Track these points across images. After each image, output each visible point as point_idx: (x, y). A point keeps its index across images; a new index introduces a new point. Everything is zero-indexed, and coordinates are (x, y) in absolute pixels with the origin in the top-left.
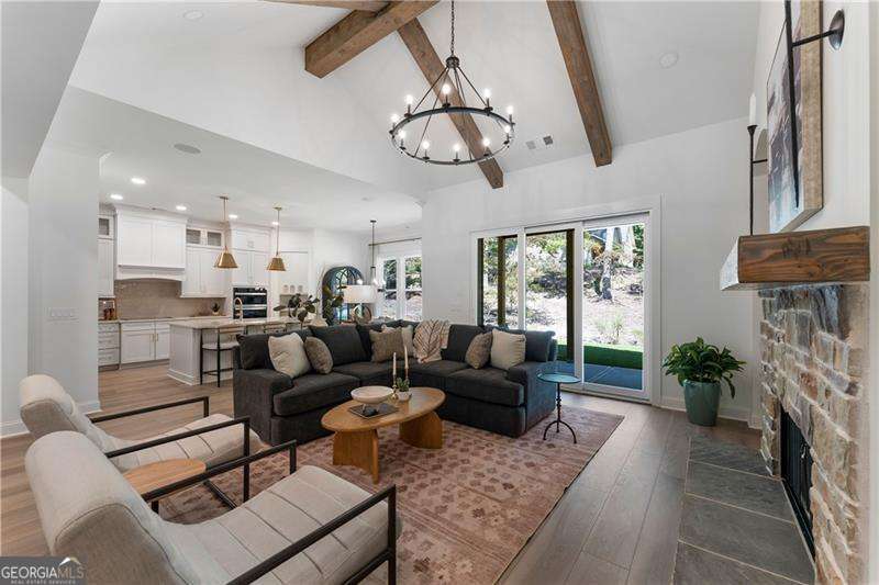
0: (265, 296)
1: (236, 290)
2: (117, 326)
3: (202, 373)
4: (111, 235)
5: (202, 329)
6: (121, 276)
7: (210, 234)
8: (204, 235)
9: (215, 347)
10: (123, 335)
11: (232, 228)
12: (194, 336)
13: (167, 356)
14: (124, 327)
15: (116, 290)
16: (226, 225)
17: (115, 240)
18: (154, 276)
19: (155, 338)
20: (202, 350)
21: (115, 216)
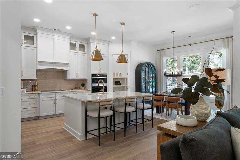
0: (106, 79)
1: (93, 75)
2: (37, 95)
3: (86, 132)
4: (35, 46)
5: (86, 103)
6: (40, 67)
7: (80, 45)
8: (77, 46)
9: (97, 116)
10: (40, 100)
11: (91, 41)
12: (82, 105)
13: (63, 112)
14: (41, 96)
15: (37, 75)
16: (88, 40)
17: (37, 47)
18: (55, 67)
19: (55, 102)
20: (86, 115)
21: (36, 35)
